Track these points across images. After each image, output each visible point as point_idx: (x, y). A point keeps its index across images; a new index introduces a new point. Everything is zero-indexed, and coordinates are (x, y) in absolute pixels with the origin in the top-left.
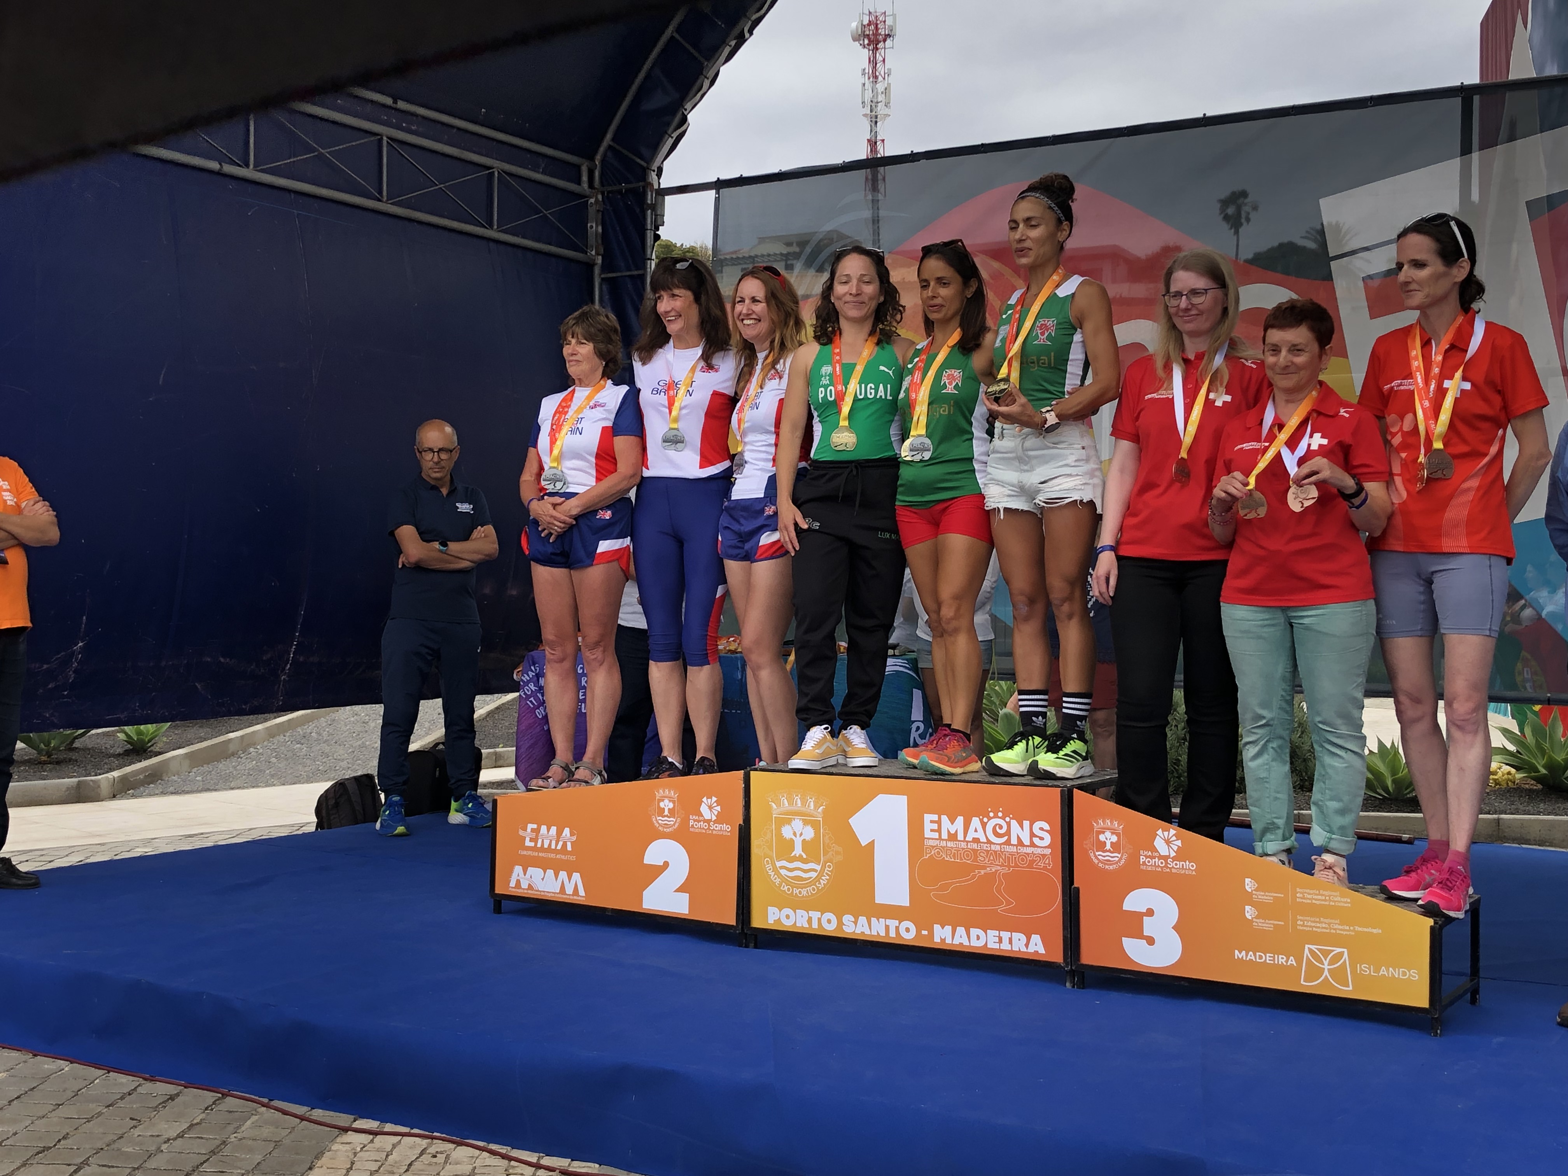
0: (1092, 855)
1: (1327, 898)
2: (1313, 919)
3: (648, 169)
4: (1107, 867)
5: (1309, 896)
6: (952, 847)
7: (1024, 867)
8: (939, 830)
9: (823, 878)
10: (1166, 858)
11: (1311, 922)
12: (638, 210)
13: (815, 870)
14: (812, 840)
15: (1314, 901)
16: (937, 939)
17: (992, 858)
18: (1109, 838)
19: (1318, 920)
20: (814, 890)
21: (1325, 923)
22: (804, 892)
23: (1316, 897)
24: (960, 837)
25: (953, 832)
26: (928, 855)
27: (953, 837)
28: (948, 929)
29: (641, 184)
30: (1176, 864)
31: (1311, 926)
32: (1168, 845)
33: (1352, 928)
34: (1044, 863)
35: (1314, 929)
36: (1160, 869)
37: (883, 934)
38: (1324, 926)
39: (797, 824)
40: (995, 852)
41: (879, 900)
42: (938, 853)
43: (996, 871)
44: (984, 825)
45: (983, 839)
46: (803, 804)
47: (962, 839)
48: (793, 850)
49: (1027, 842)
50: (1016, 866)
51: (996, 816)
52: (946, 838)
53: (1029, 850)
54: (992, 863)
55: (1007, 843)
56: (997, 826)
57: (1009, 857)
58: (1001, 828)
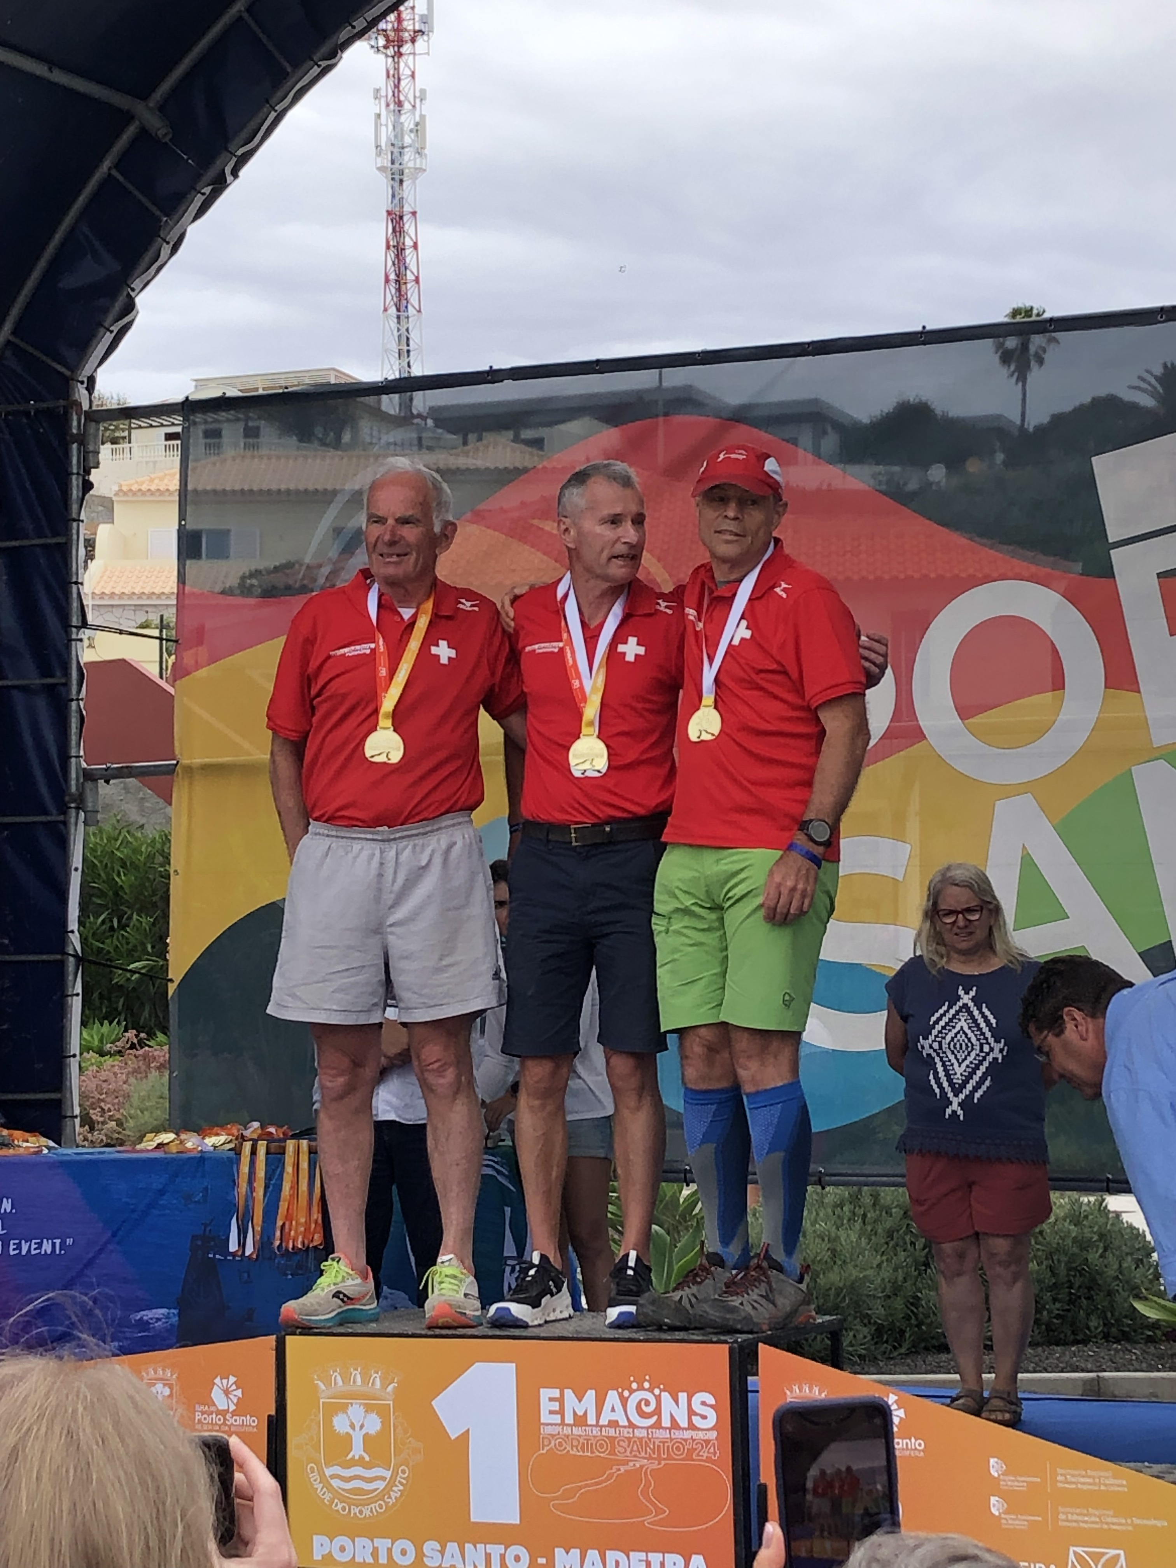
1: (1097, 1480)
2: (1078, 1511)
3: (73, 379)
5: (1073, 1480)
6: (580, 1436)
7: (680, 1460)
8: (561, 1412)
9: (394, 1488)
11: (1078, 1514)
12: (56, 443)
13: (381, 1478)
14: (379, 1434)
15: (1079, 1486)
19: (1085, 1511)
20: (381, 1507)
21: (1095, 1515)
22: (367, 1512)
23: (1082, 1480)
24: (591, 1420)
25: (580, 1413)
26: (546, 1448)
27: (580, 1420)
29: (62, 402)
31: (1075, 1521)
33: (1129, 1521)
35: (1082, 1525)
38: (1093, 1519)
39: (356, 1411)
40: (641, 1439)
41: (476, 1518)
42: (560, 1444)
43: (642, 1467)
44: (624, 1402)
45: (623, 1422)
46: (365, 1381)
47: (594, 1423)
48: (351, 1450)
49: (684, 1424)
50: (669, 1458)
51: (641, 1388)
52: (572, 1422)
53: (687, 1435)
54: (635, 1456)
55: (658, 1425)
56: (643, 1403)
57: (659, 1446)
58: (647, 1403)
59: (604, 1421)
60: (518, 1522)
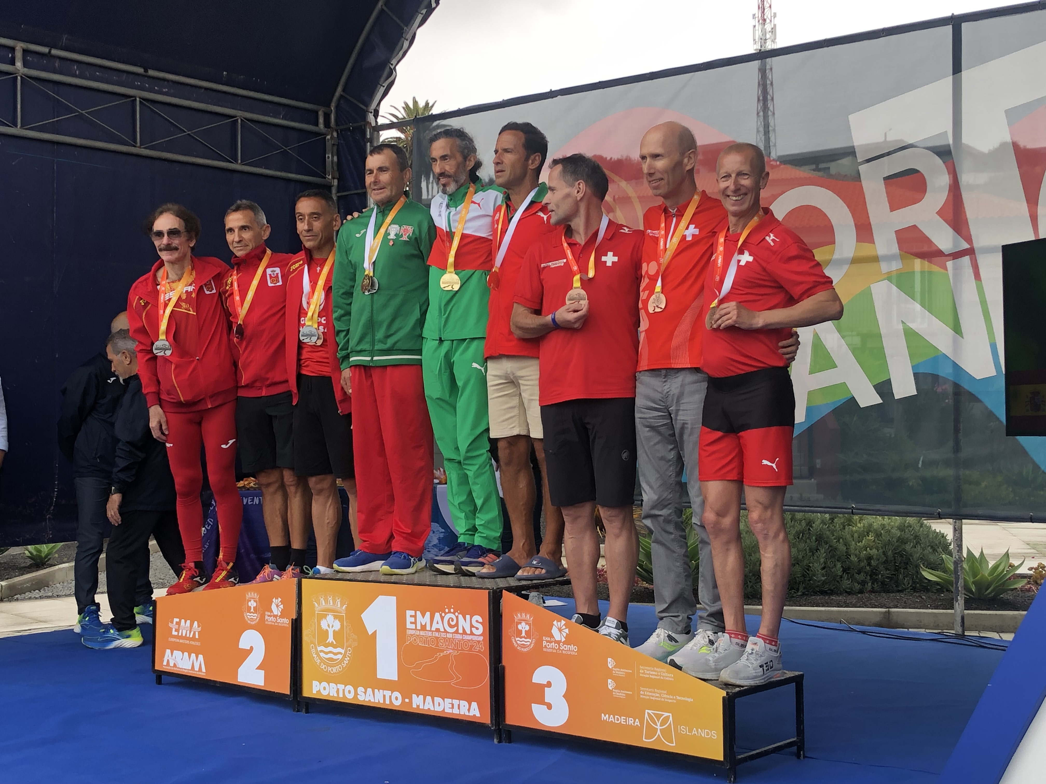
0: (513, 640)
1: (660, 672)
2: (650, 690)
3: (369, 111)
4: (523, 649)
5: (649, 671)
6: (425, 636)
7: (467, 651)
8: (415, 623)
10: (558, 642)
11: (649, 692)
13: (340, 653)
14: (339, 630)
15: (650, 676)
16: (414, 706)
17: (447, 644)
18: (524, 627)
19: (653, 690)
20: (340, 668)
21: (657, 693)
22: (334, 670)
24: (428, 628)
25: (423, 624)
26: (409, 642)
27: (423, 628)
28: (421, 697)
29: (363, 123)
30: (565, 647)
31: (648, 696)
32: (561, 633)
33: (675, 698)
34: (479, 648)
35: (651, 698)
36: (555, 651)
37: (382, 701)
38: (657, 695)
39: (330, 618)
40: (448, 639)
41: (379, 676)
42: (416, 640)
43: (450, 653)
44: (442, 618)
45: (442, 630)
46: (334, 603)
47: (429, 629)
48: (328, 638)
49: (468, 632)
50: (462, 650)
51: (449, 612)
52: (420, 628)
53: (470, 638)
54: (447, 648)
55: (457, 632)
56: (451, 619)
57: (457, 643)
58: (453, 620)
59: (433, 629)
60: (397, 680)
